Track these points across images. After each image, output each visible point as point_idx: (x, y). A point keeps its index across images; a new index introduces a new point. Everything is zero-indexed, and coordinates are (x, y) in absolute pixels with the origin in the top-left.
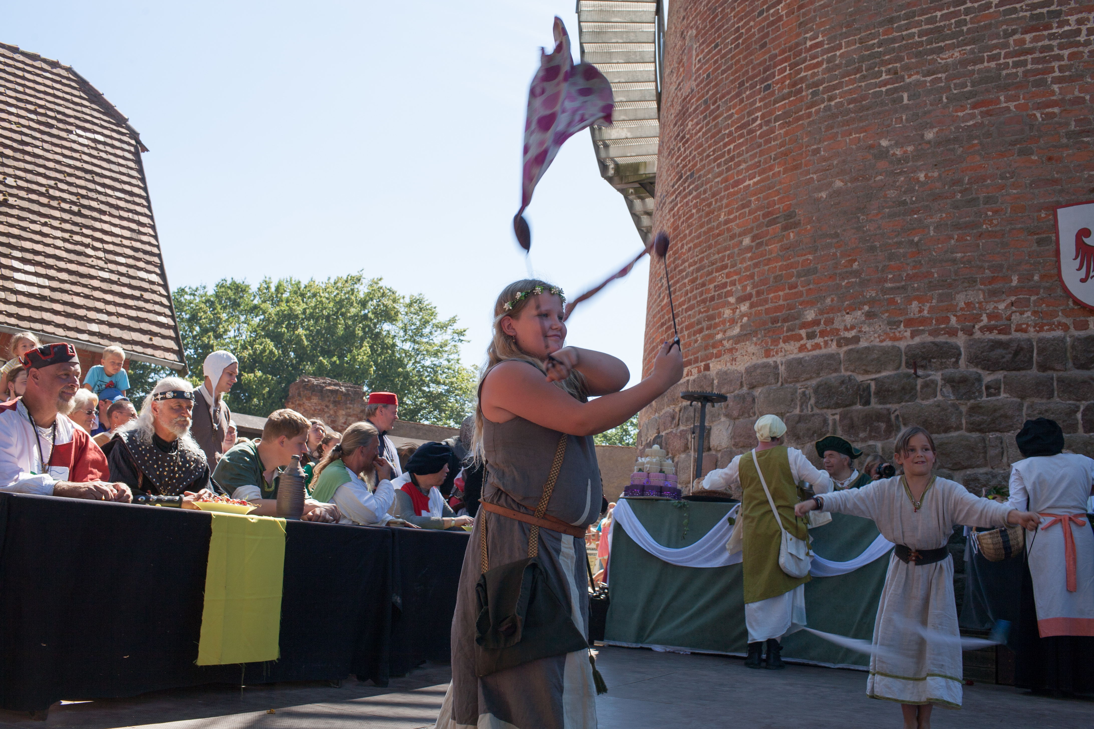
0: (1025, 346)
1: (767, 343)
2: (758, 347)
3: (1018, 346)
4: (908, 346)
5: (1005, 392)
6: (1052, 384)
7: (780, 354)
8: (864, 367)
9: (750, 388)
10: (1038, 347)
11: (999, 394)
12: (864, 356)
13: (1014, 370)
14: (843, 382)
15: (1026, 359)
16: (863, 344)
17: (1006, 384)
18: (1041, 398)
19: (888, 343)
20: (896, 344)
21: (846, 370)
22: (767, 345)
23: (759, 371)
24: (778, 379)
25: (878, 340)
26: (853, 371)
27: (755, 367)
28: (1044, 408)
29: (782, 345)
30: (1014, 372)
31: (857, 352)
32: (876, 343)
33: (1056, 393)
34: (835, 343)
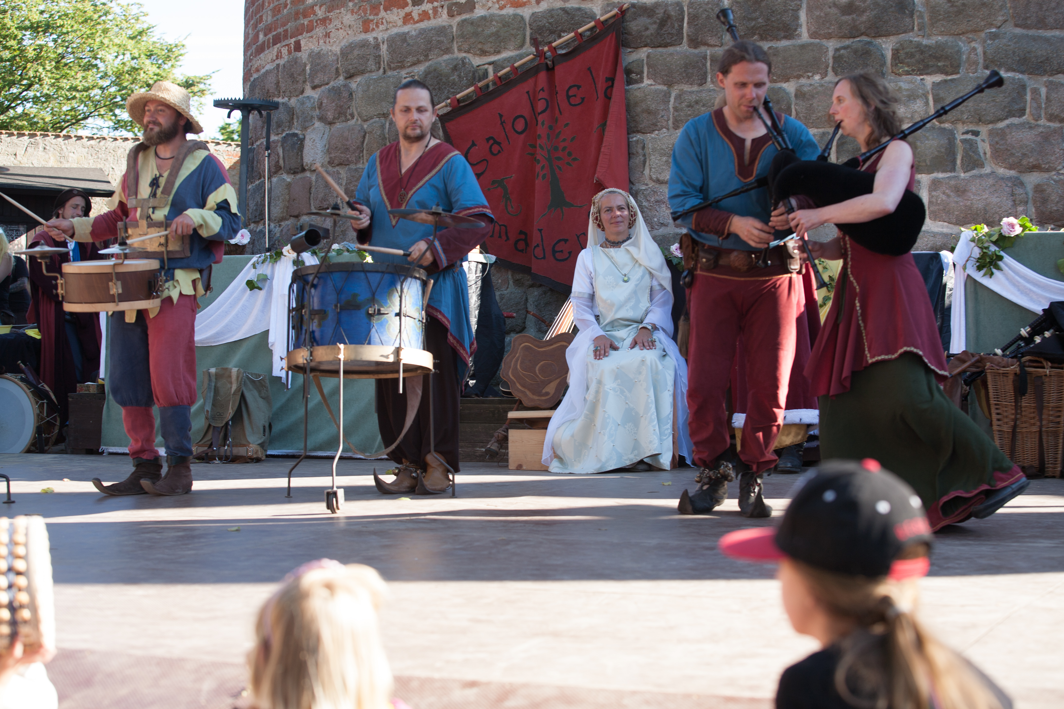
0: (673, 13)
1: (365, 11)
2: (356, 16)
3: (665, 12)
4: (533, 14)
5: (648, 78)
6: (705, 65)
7: (381, 27)
8: (480, 46)
9: (346, 78)
10: (689, 14)
11: (641, 81)
12: (480, 29)
13: (660, 46)
14: (455, 68)
15: (674, 31)
16: (479, 12)
17: (649, 66)
18: (691, 84)
19: (509, 11)
20: (519, 11)
21: (460, 50)
22: (365, 14)
23: (356, 52)
24: (379, 63)
25: (497, 6)
26: (468, 52)
27: (351, 47)
28: (694, 97)
29: (382, 13)
30: (660, 49)
31: (472, 23)
32: (495, 10)
33: (709, 76)
34: (445, 11)
